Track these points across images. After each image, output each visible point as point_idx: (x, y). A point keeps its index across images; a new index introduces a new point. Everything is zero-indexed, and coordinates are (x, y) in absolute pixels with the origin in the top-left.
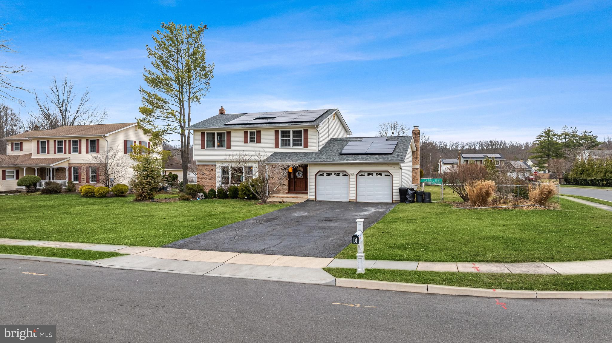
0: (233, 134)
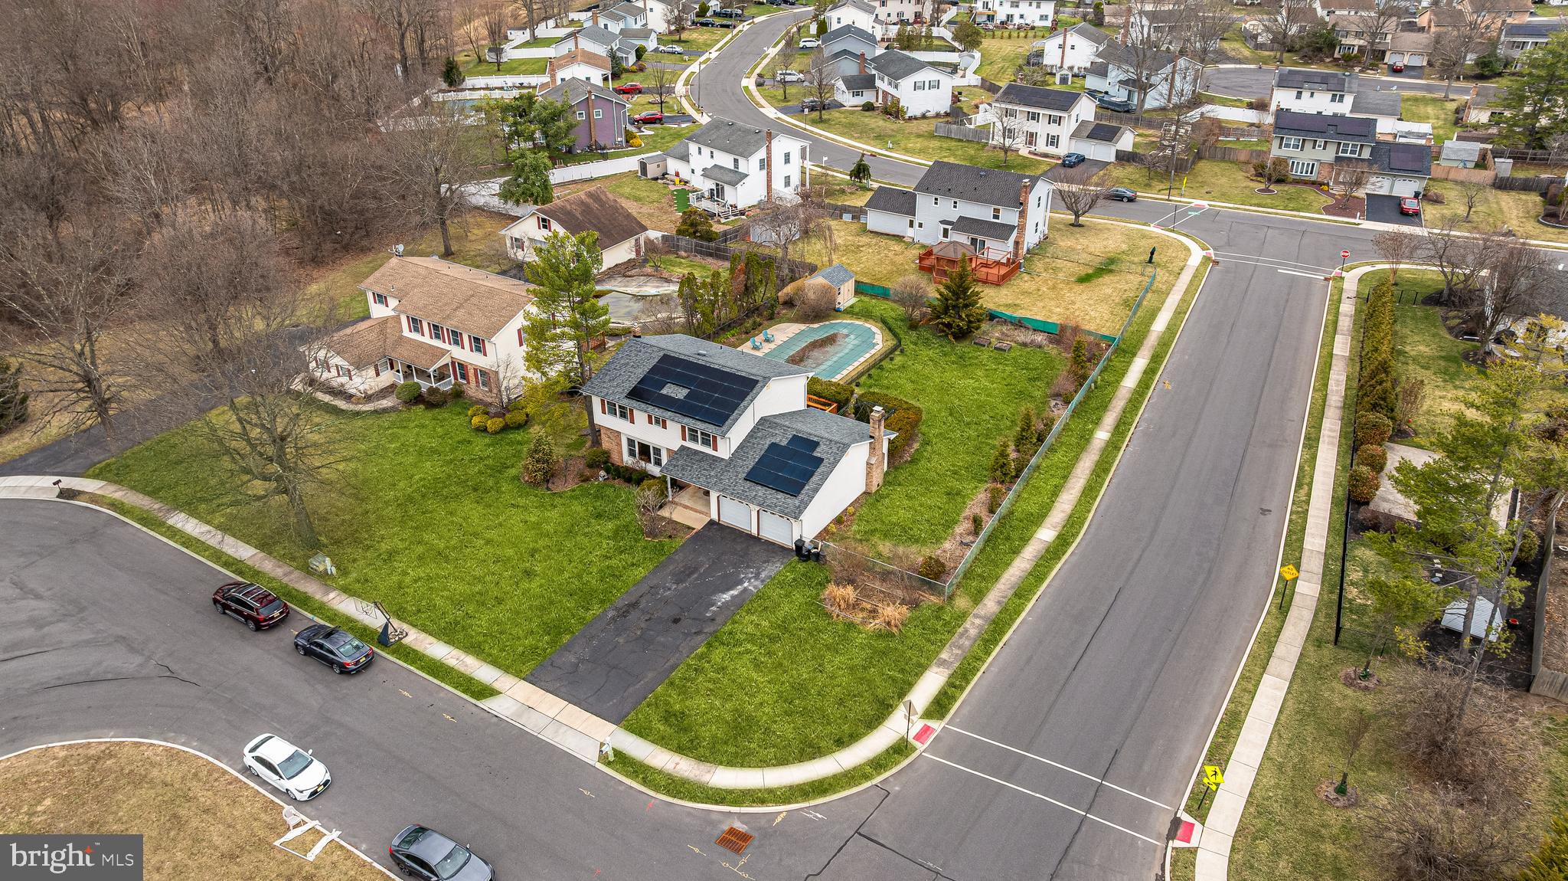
0: (636, 412)
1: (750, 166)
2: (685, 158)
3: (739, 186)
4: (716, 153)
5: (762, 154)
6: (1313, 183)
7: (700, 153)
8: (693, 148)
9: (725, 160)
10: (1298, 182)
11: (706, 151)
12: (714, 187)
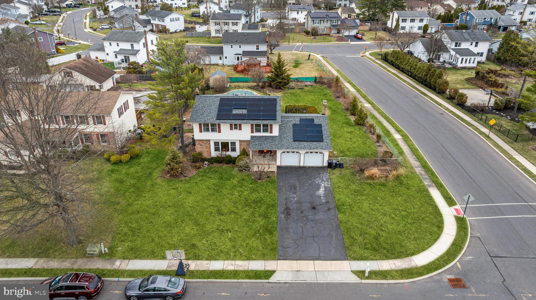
0: (222, 125)
1: (139, 46)
2: (102, 49)
3: (137, 55)
4: (120, 44)
5: (143, 41)
6: (326, 34)
7: (111, 45)
8: (106, 44)
9: (126, 46)
10: (321, 35)
11: (114, 44)
12: (123, 58)
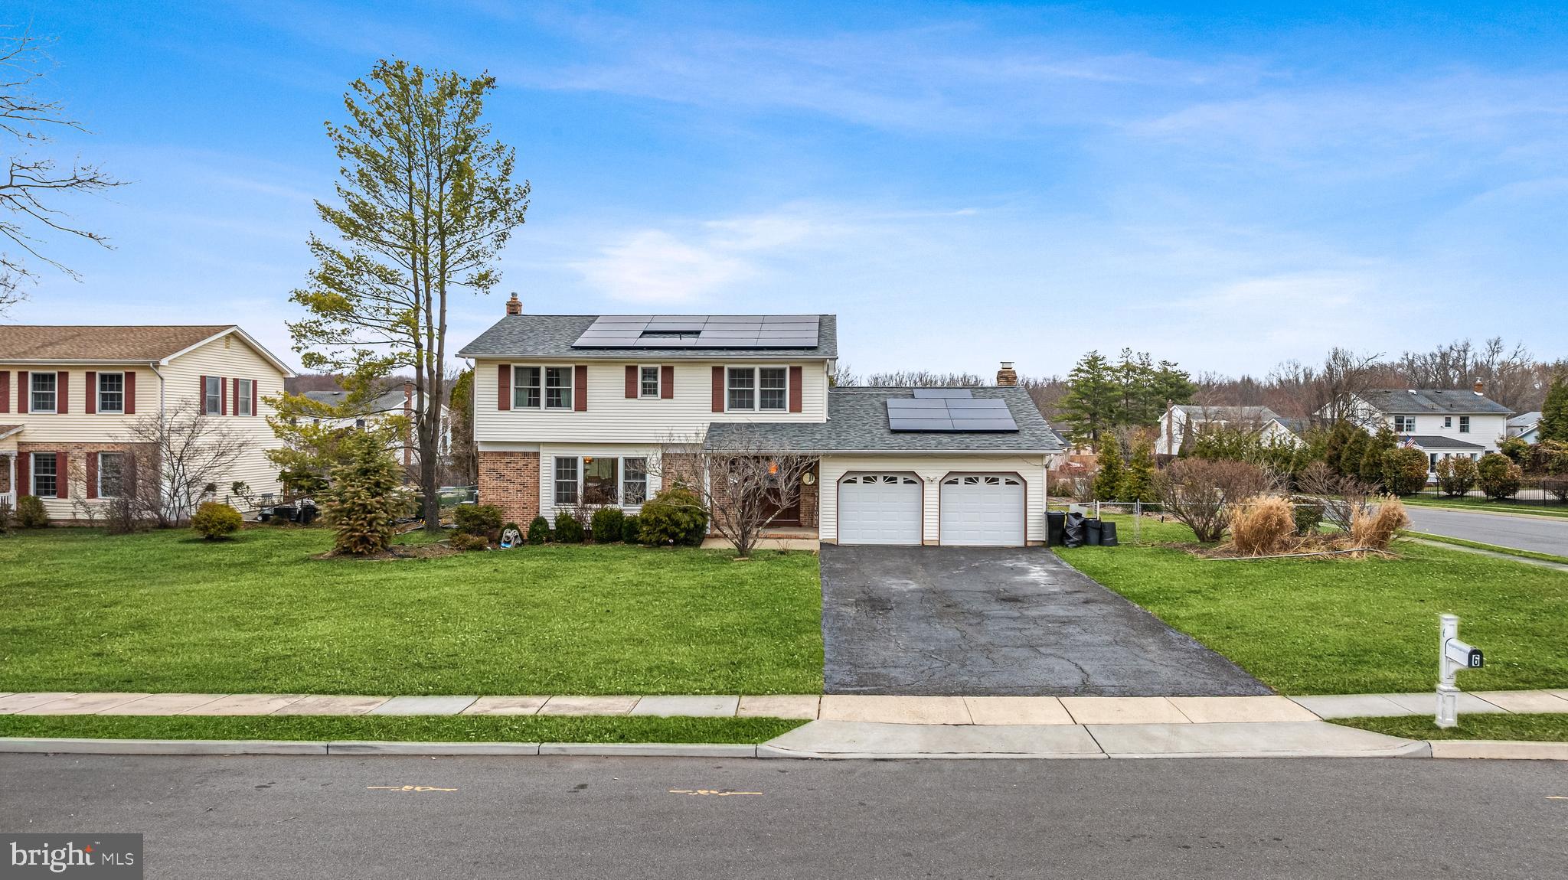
0: (594, 375)
